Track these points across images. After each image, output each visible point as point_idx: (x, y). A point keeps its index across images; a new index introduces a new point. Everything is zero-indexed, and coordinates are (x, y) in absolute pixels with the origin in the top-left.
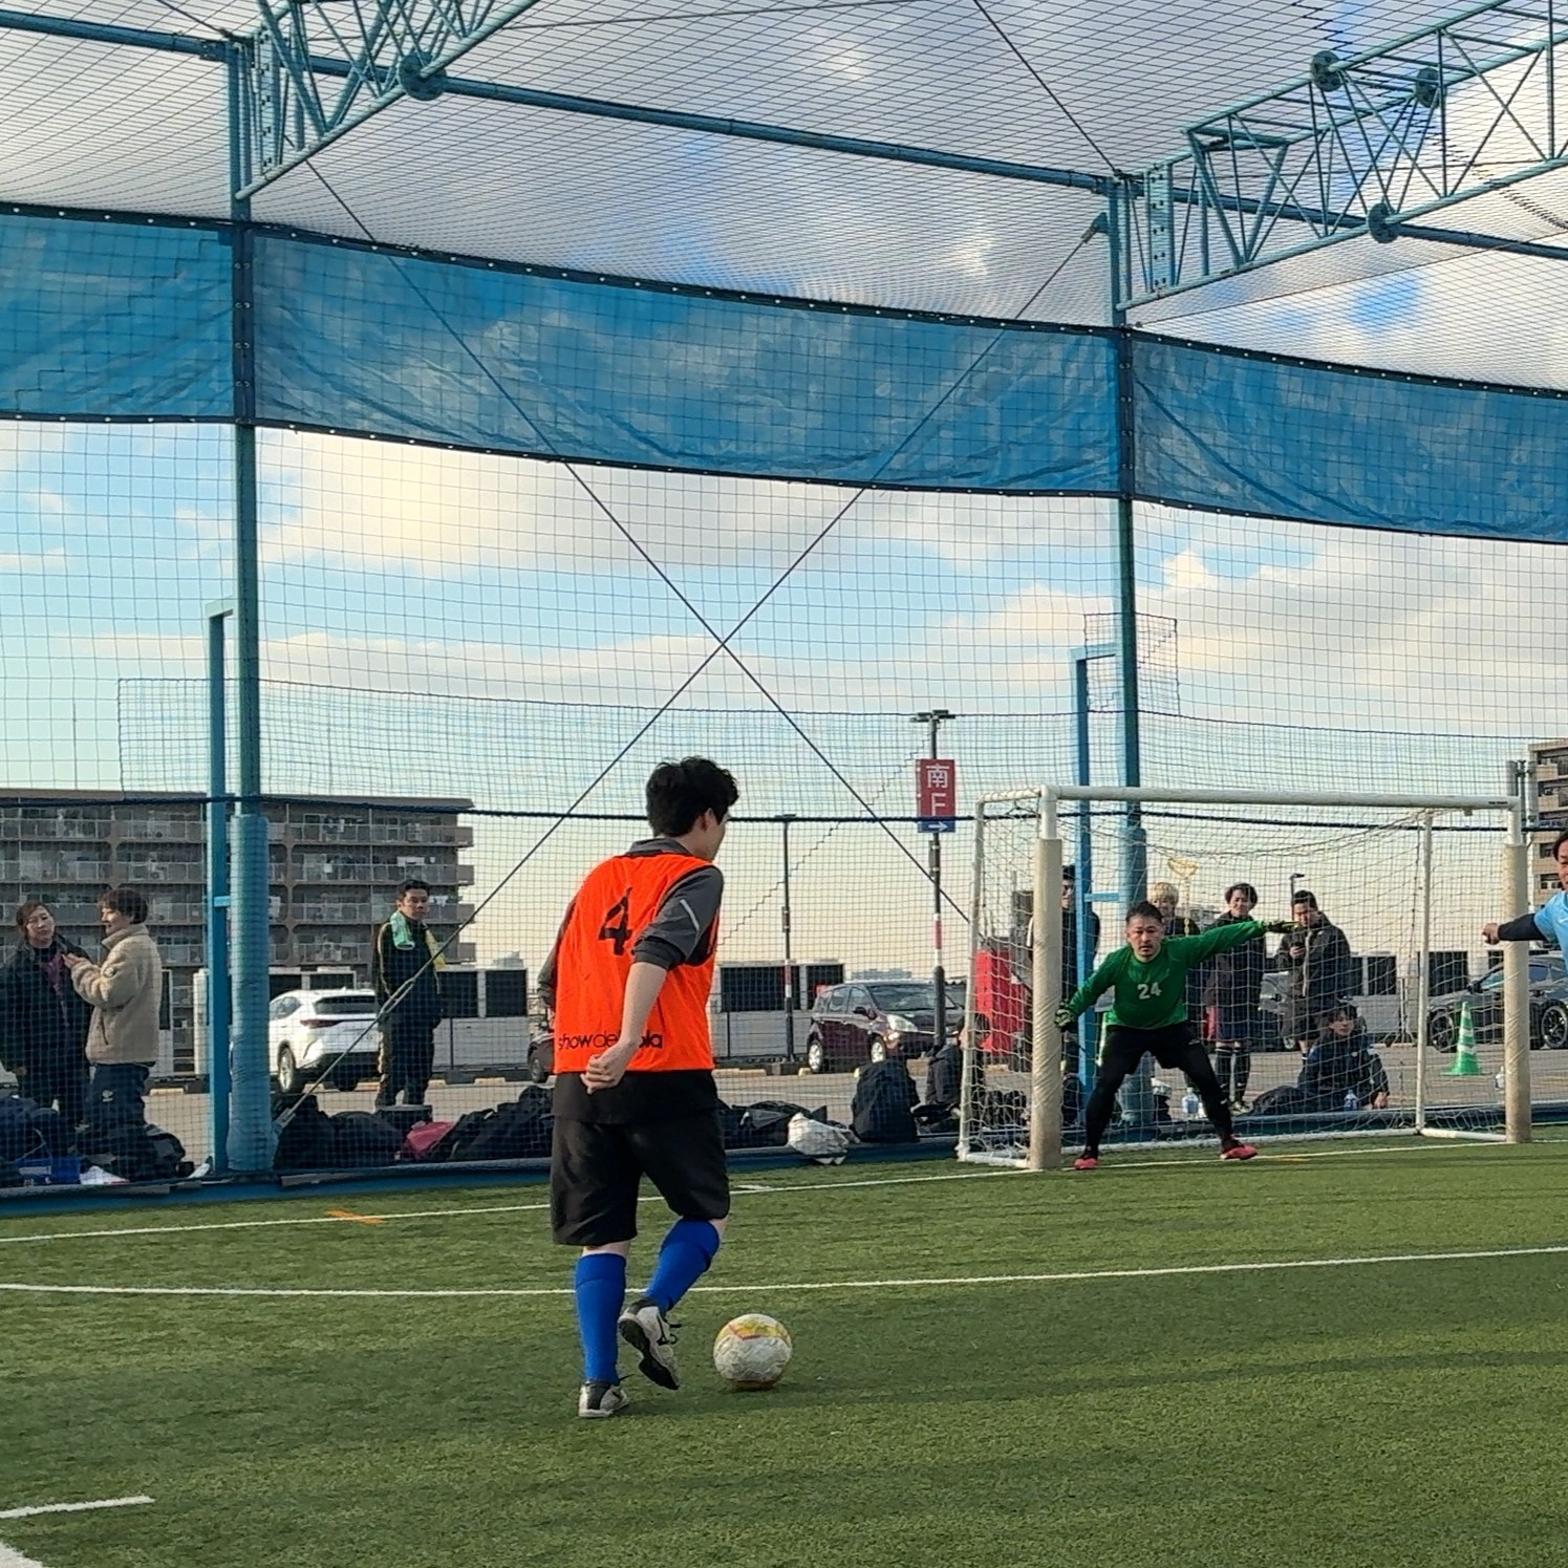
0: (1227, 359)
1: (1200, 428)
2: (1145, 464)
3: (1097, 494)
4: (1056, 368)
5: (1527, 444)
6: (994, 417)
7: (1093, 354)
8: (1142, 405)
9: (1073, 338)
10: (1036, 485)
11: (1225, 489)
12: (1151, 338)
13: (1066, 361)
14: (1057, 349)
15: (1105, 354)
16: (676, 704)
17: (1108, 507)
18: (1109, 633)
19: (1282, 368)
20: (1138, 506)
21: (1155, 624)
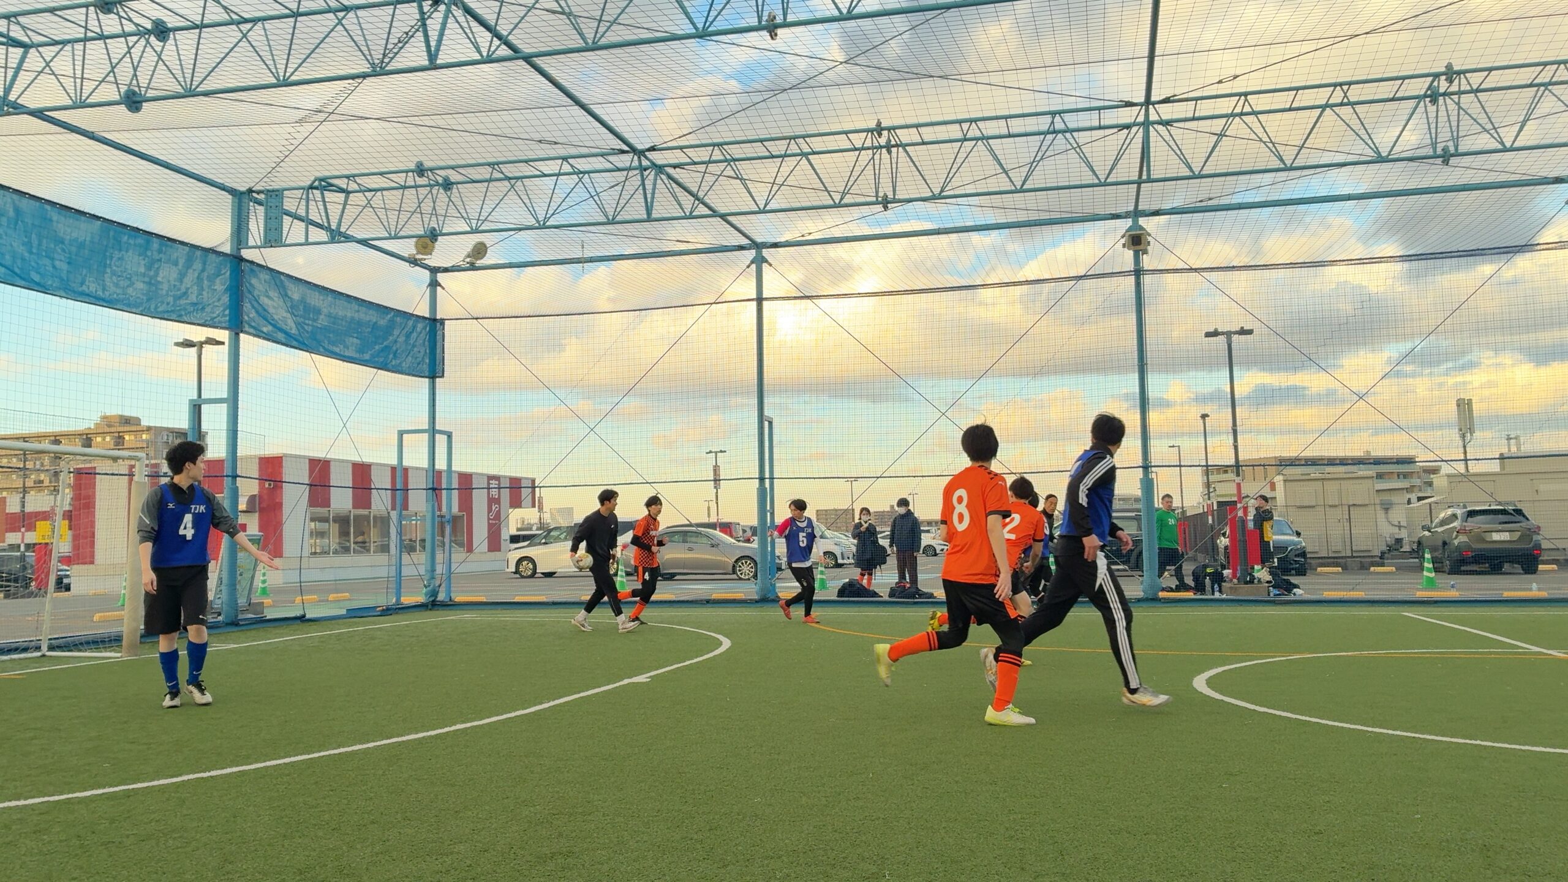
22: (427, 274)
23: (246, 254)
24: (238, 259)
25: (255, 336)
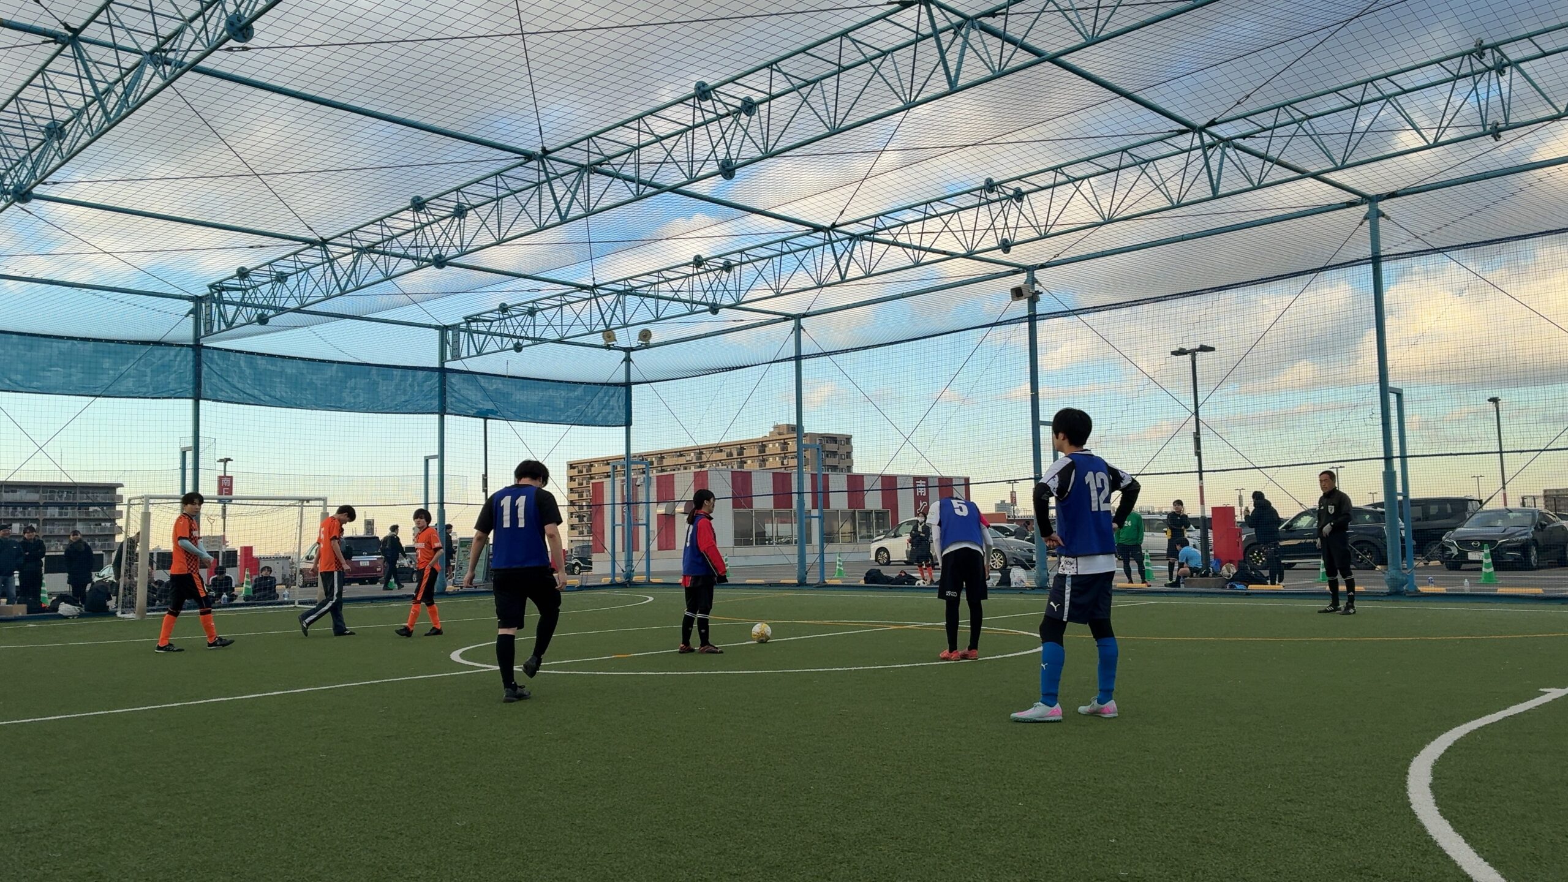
0: (238, 354)
1: (228, 376)
2: (206, 388)
3: (186, 398)
4: (173, 358)
5: (353, 380)
6: (149, 374)
7: (185, 356)
8: (205, 369)
9: (178, 348)
10: (164, 395)
11: (236, 396)
12: (209, 348)
13: (176, 356)
14: (173, 352)
15: (191, 354)
16: (22, 468)
17: (190, 402)
18: (190, 443)
19: (259, 357)
20: (201, 402)
21: (207, 440)
22: (623, 355)
23: (447, 365)
24: (442, 371)
25: (456, 415)
